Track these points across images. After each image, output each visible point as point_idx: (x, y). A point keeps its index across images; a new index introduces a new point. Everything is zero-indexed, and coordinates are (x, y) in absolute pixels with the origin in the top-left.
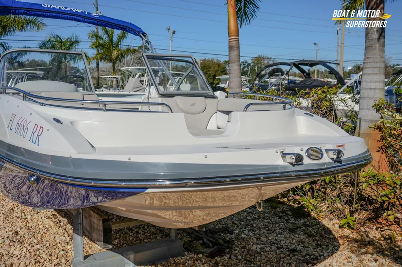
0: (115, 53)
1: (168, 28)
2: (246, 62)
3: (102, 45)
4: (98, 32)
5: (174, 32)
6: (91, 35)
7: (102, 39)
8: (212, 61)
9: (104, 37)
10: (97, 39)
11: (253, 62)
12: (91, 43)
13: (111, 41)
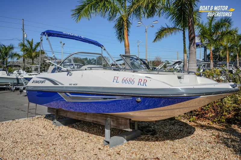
0: (34, 54)
1: (61, 42)
2: (94, 59)
3: (27, 50)
4: (24, 43)
5: (64, 44)
6: (20, 45)
7: (26, 47)
8: (78, 58)
9: (28, 46)
10: (24, 47)
11: (97, 59)
12: (21, 49)
13: (32, 48)
